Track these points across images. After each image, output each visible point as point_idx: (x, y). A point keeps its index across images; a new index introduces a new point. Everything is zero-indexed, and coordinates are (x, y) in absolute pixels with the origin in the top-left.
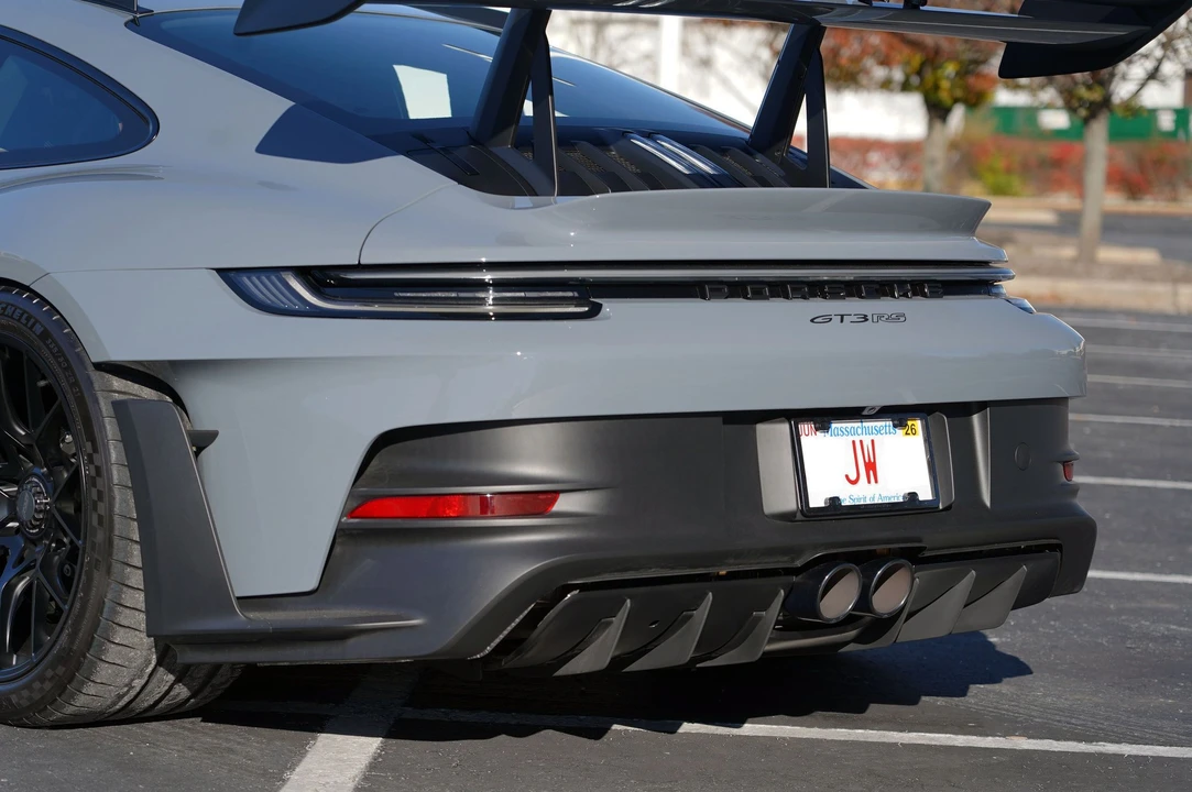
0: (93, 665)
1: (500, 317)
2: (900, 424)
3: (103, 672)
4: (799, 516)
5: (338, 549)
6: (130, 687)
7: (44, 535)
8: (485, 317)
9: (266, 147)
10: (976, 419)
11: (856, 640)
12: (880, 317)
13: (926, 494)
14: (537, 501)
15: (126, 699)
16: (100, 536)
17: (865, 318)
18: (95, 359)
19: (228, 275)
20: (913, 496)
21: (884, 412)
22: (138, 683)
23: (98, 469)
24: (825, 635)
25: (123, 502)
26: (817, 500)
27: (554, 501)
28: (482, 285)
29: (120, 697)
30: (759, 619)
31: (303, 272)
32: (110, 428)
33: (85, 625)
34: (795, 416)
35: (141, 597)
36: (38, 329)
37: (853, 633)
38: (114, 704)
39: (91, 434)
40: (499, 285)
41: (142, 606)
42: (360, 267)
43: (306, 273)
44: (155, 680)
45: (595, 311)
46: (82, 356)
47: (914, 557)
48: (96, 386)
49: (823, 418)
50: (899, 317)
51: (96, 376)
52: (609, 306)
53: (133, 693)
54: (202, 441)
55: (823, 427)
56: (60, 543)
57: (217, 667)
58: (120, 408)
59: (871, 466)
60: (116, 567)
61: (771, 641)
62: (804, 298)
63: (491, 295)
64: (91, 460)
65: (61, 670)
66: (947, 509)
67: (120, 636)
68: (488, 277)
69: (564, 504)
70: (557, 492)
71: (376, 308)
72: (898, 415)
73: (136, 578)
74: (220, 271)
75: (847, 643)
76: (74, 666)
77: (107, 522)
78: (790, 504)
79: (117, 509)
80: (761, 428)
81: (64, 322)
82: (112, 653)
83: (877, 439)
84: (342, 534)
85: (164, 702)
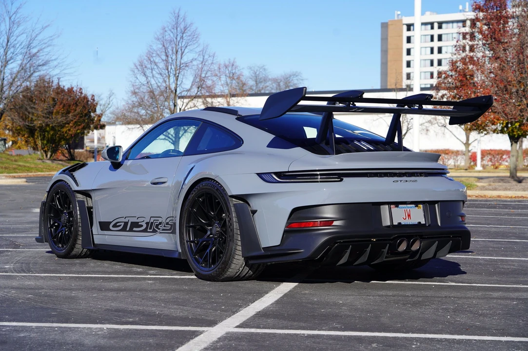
0: (231, 264)
1: (321, 182)
2: (417, 206)
3: (233, 266)
4: (391, 227)
5: (285, 236)
6: (239, 269)
7: (219, 237)
8: (318, 182)
9: (269, 146)
10: (436, 205)
11: (409, 258)
12: (411, 181)
13: (423, 222)
14: (329, 223)
15: (238, 273)
16: (231, 234)
17: (407, 181)
18: (229, 194)
19: (259, 175)
20: (420, 223)
21: (412, 203)
22: (241, 269)
23: (230, 218)
24: (400, 256)
25: (236, 225)
26: (395, 223)
27: (333, 223)
28: (317, 175)
29: (237, 273)
30: (383, 251)
31: (276, 173)
32: (233, 209)
33: (228, 254)
34: (389, 203)
35: (240, 247)
36: (216, 188)
37: (408, 256)
38: (236, 274)
39: (229, 211)
40: (321, 175)
41: (241, 250)
42: (288, 172)
43: (276, 174)
44: (245, 268)
45: (342, 180)
46: (226, 194)
47: (421, 237)
48: (229, 200)
49: (397, 204)
50: (415, 181)
51: (229, 198)
52: (345, 179)
53: (240, 272)
54: (254, 212)
55: (397, 206)
56: (222, 239)
57: (259, 265)
58: (235, 205)
59: (409, 216)
60: (235, 241)
61: (386, 257)
62: (392, 177)
63: (319, 177)
64: (229, 217)
65: (223, 266)
66: (429, 226)
67: (236, 257)
68: (318, 173)
69: (335, 223)
70: (333, 221)
71: (292, 181)
72: (416, 203)
73: (239, 243)
74: (257, 174)
75: (407, 259)
76: (227, 265)
77: (232, 230)
78: (389, 224)
79: (235, 227)
80: (382, 206)
81: (222, 186)
82: (235, 261)
83: (411, 209)
84: (285, 232)
85: (247, 275)
